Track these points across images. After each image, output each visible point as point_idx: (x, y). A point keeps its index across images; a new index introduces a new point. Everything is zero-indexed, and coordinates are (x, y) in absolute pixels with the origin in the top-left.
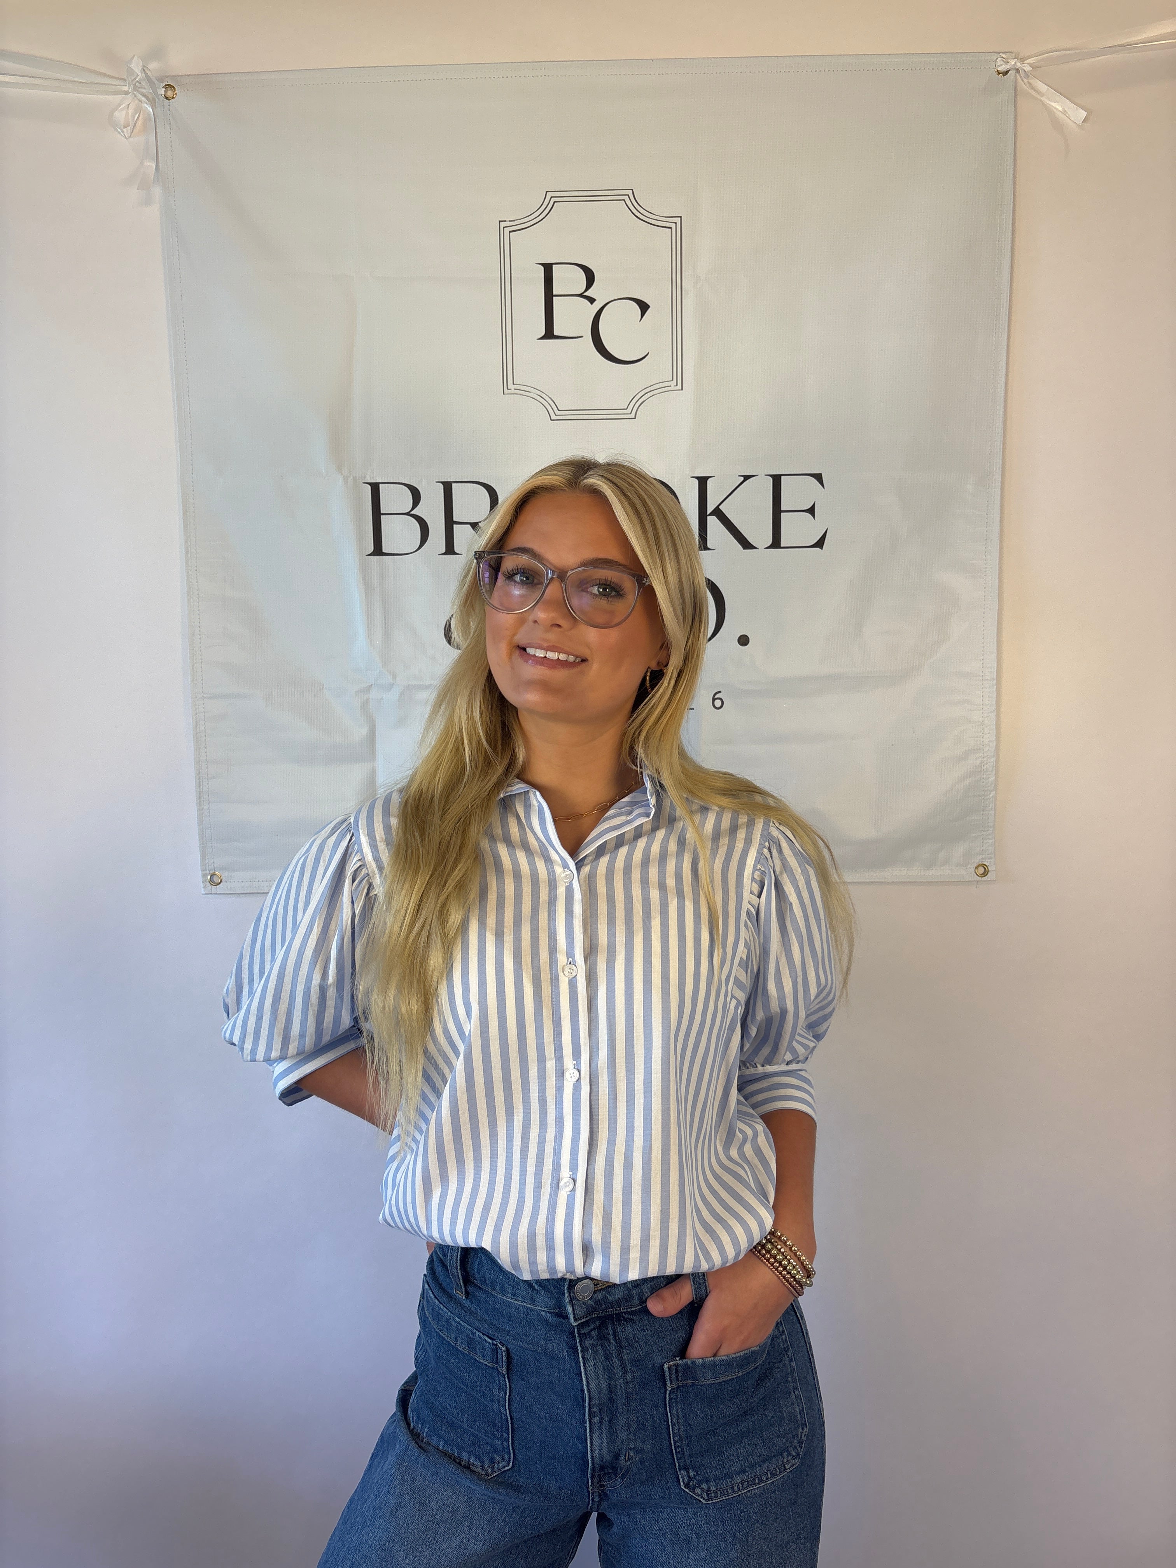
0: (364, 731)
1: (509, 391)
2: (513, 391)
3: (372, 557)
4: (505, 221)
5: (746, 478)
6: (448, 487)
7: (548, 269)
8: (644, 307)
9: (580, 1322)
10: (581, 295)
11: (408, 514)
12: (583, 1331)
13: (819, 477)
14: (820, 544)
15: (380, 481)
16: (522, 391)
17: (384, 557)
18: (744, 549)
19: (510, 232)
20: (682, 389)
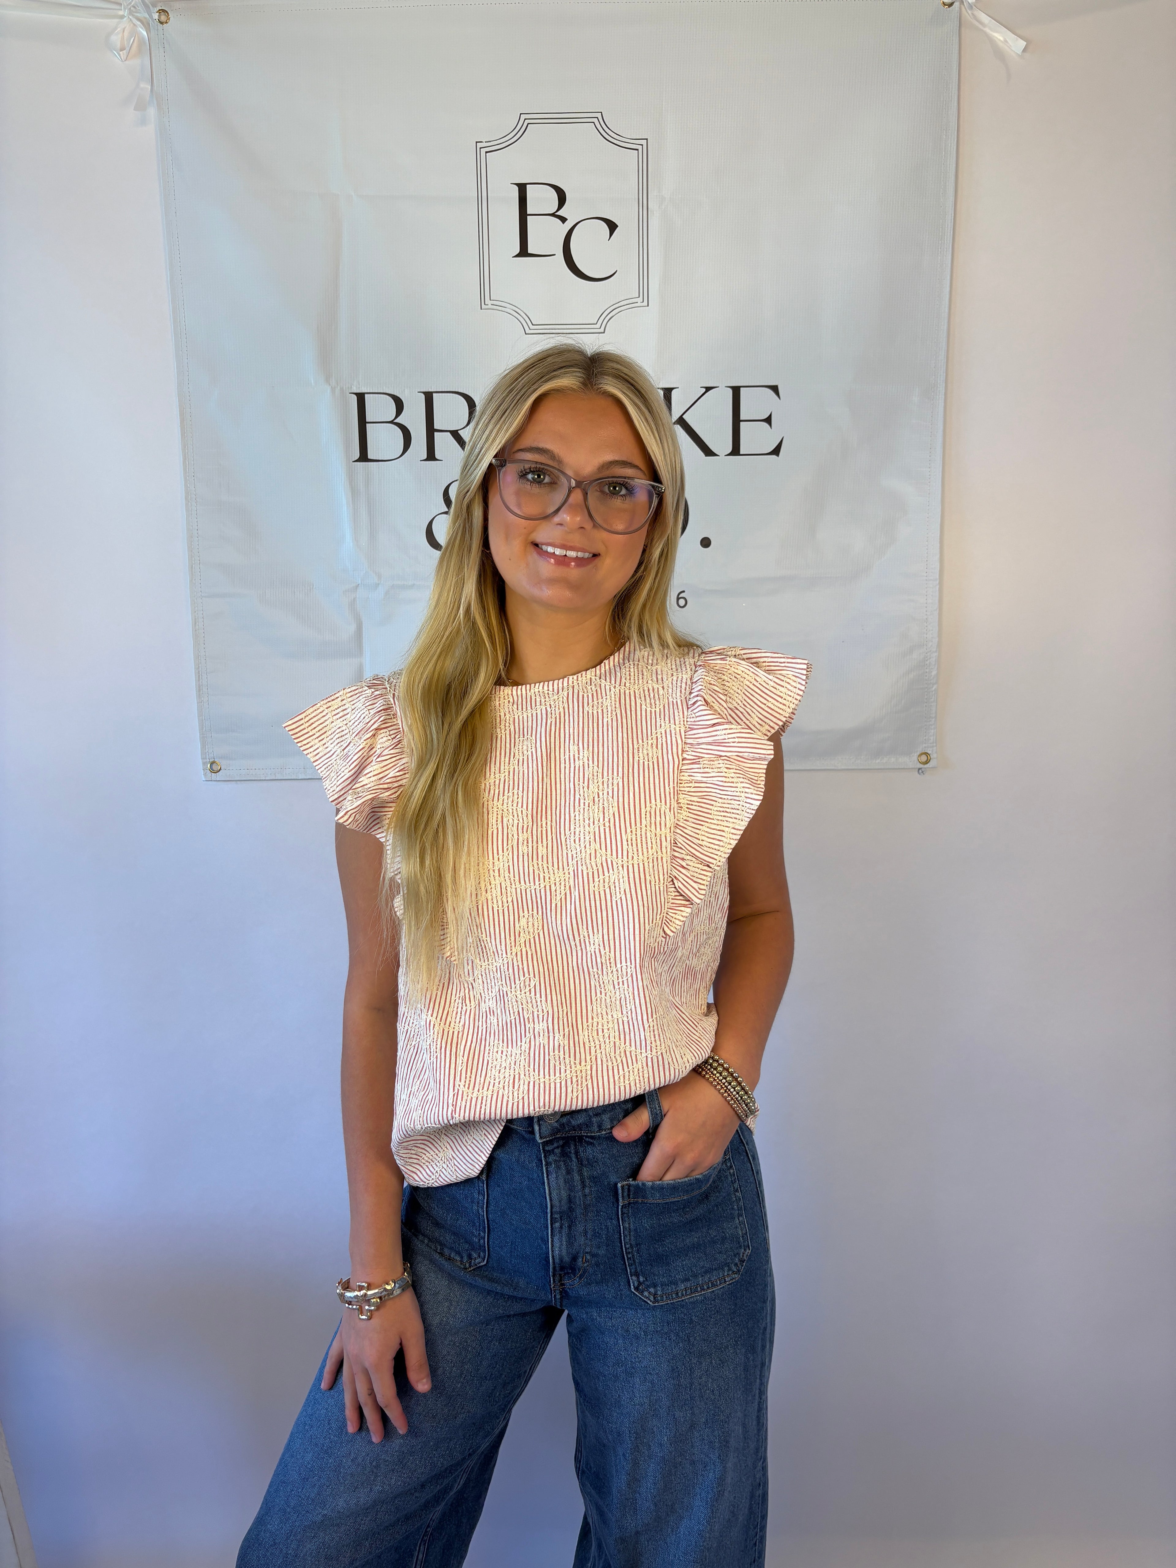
0: (353, 628)
1: (487, 307)
2: (490, 306)
3: (358, 463)
4: (482, 142)
5: (708, 389)
6: (429, 397)
7: (522, 188)
8: (612, 226)
9: (544, 1140)
10: (553, 215)
11: (392, 422)
12: (547, 1148)
13: (775, 389)
14: (776, 451)
15: (366, 391)
16: (498, 306)
17: (369, 463)
18: (706, 456)
19: (486, 152)
20: (648, 306)
